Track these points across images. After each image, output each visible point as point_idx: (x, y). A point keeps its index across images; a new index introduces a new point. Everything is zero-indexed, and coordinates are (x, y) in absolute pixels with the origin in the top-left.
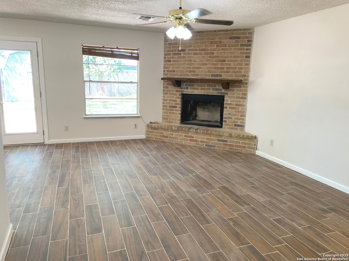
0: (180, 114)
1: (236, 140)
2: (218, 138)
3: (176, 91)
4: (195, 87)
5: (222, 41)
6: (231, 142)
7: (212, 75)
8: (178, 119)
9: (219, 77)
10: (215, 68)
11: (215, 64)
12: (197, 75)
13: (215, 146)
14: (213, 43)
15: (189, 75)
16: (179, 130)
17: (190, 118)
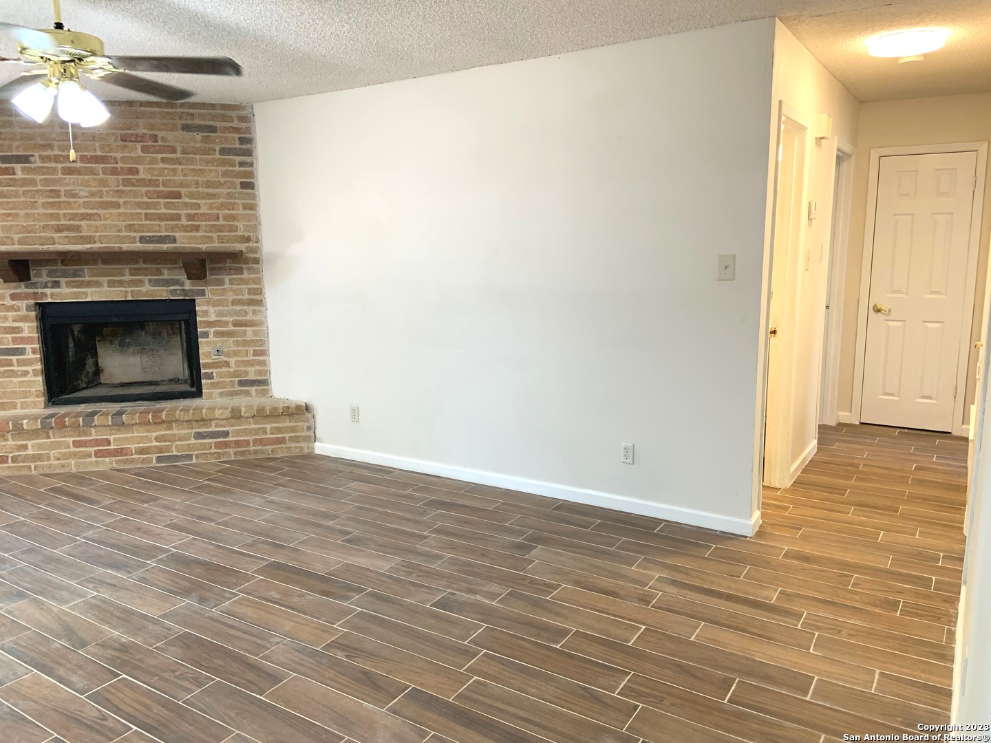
0: (40, 373)
1: (255, 424)
2: (197, 430)
3: (13, 297)
4: (87, 279)
5: (160, 134)
6: (238, 433)
7: (143, 240)
8: (33, 390)
9: (166, 243)
10: (147, 216)
11: (146, 203)
12: (90, 240)
13: (190, 457)
14: (129, 139)
15: (57, 240)
16: (46, 427)
17: (80, 382)
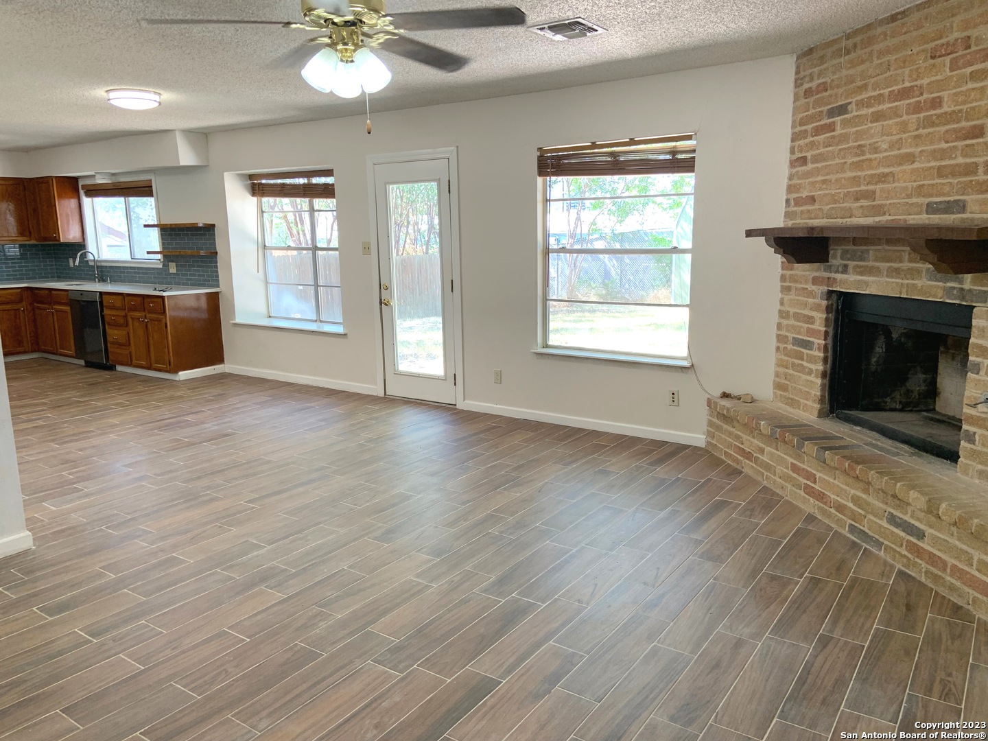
0: (819, 376)
1: (959, 539)
2: (892, 511)
3: (815, 281)
4: (871, 264)
5: (974, 33)
6: (936, 541)
7: (931, 209)
8: (813, 392)
9: (953, 213)
10: (941, 172)
11: (943, 150)
12: (879, 210)
13: (879, 544)
14: (938, 54)
15: (855, 212)
17: (888, 399)
